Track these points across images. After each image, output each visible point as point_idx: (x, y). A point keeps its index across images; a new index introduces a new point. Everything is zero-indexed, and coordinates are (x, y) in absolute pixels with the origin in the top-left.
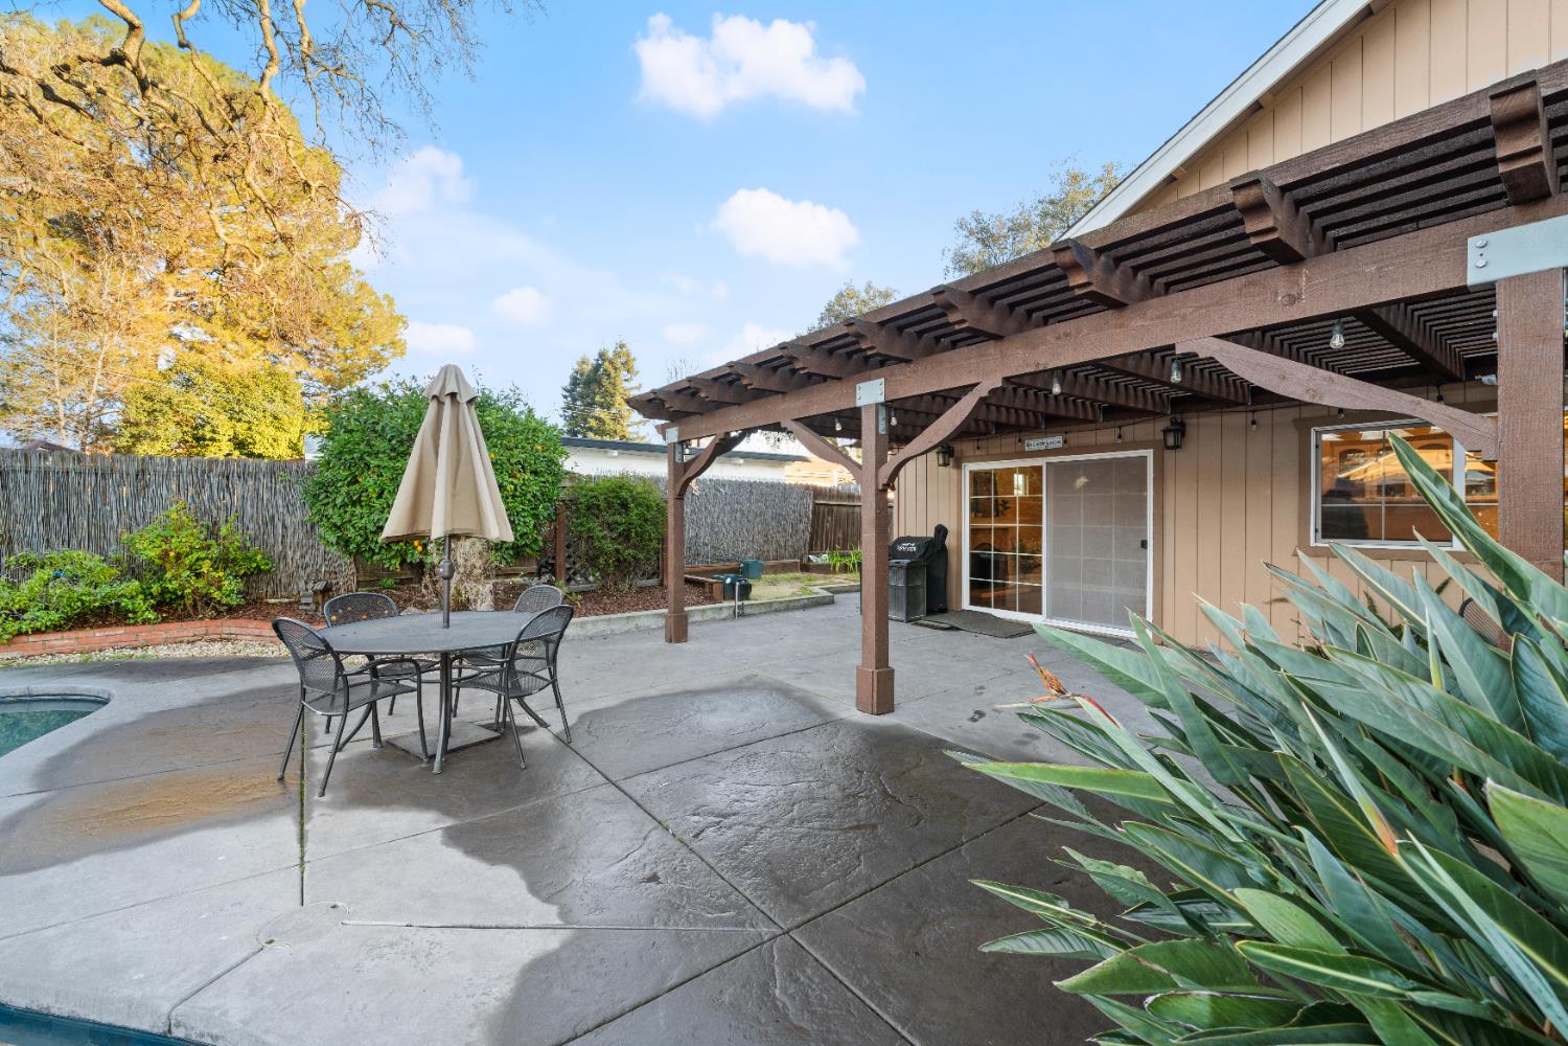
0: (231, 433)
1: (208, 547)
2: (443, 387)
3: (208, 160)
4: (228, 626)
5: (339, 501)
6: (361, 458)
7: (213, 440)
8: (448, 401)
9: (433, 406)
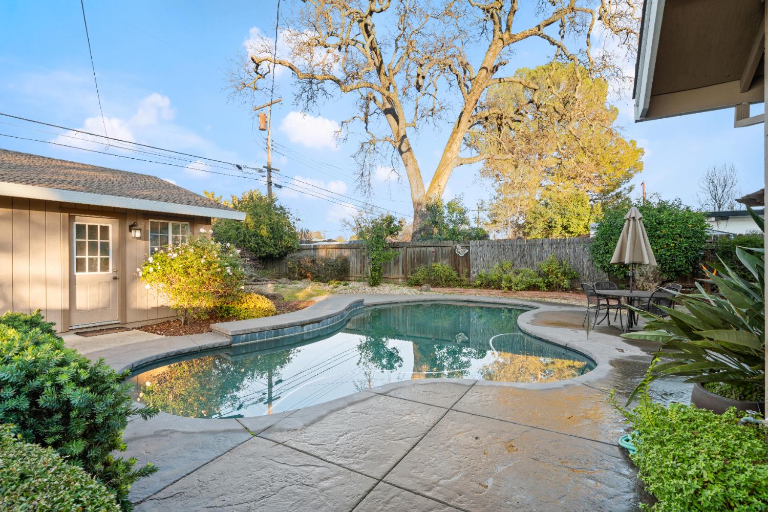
0: (561, 224)
1: (560, 268)
2: (631, 215)
3: (556, 123)
4: (566, 295)
5: (601, 252)
6: (609, 236)
7: (555, 227)
8: (632, 220)
9: (627, 222)
